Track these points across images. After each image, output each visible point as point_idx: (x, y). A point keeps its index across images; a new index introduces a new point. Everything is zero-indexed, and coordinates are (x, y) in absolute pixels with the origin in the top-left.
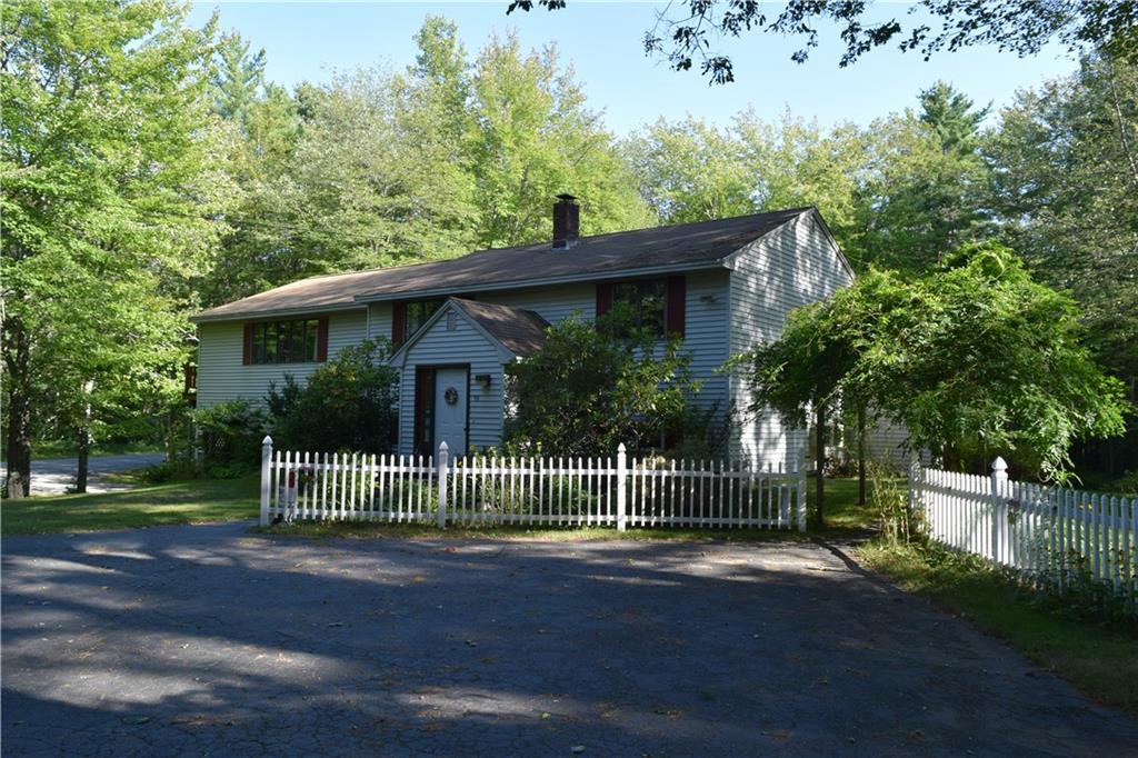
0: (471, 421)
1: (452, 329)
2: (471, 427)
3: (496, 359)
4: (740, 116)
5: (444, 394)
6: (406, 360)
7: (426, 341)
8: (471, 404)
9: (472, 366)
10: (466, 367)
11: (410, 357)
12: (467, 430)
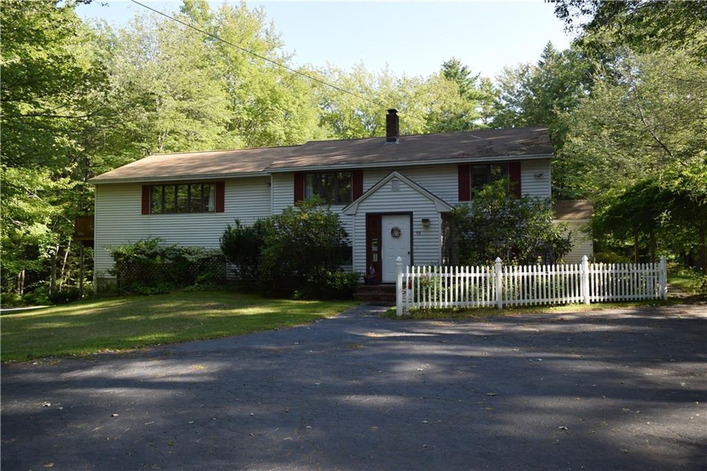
0: (414, 247)
1: (395, 190)
2: (415, 251)
3: (434, 209)
4: (355, 67)
5: (390, 231)
6: (357, 209)
7: (374, 197)
8: (414, 237)
9: (414, 213)
10: (410, 214)
11: (359, 208)
12: (411, 253)
